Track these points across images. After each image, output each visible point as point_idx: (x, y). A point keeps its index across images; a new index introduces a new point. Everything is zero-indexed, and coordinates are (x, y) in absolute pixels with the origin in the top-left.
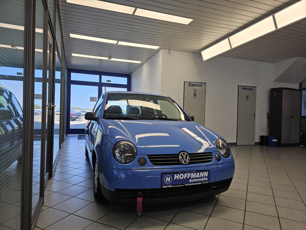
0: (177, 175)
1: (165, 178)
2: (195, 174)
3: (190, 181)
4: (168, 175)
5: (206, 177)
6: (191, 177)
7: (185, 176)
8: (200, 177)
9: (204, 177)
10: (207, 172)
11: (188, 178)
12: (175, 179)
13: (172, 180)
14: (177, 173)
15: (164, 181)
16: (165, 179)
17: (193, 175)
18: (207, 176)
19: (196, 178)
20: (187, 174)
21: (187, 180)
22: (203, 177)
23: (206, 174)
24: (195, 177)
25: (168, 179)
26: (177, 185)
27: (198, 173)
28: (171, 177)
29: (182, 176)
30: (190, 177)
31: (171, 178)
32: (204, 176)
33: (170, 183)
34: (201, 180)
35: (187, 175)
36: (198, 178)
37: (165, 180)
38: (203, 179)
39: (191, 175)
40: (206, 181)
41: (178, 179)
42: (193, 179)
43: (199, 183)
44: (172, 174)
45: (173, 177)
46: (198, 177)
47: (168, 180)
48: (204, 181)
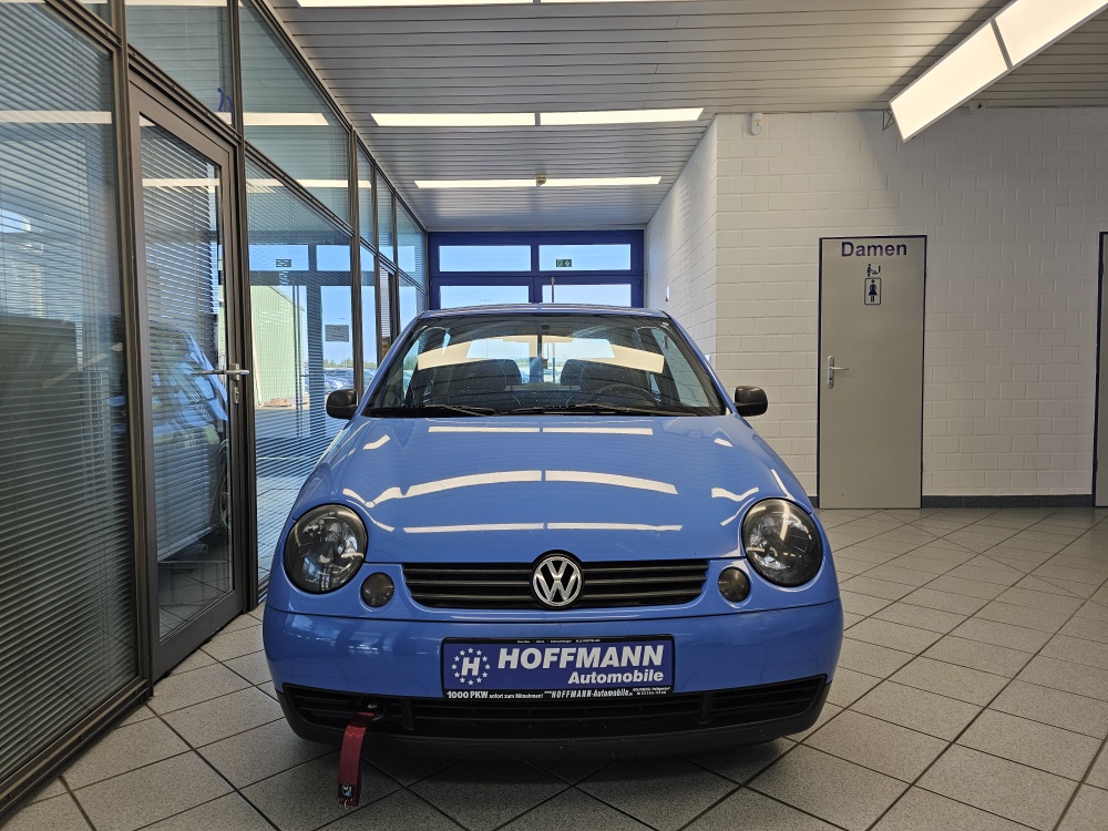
0: (509, 653)
1: (457, 659)
2: (596, 651)
3: (574, 678)
4: (471, 651)
5: (657, 669)
6: (579, 665)
7: (549, 658)
8: (624, 663)
9: (641, 669)
10: (660, 648)
11: (563, 665)
12: (501, 665)
13: (487, 671)
14: (510, 643)
15: (455, 671)
16: (460, 664)
17: (585, 658)
18: (658, 661)
19: (599, 671)
20: (557, 650)
21: (557, 674)
22: (636, 668)
23: (655, 655)
24: (596, 665)
25: (471, 666)
26: (514, 692)
27: (612, 651)
28: (485, 659)
29: (531, 658)
30: (571, 665)
31: (482, 664)
32: (646, 663)
33: (479, 680)
34: (627, 678)
35: (559, 655)
36: (610, 670)
37: (459, 669)
38: (637, 677)
39: (575, 655)
40: (653, 684)
41: (514, 666)
42: (584, 671)
43: (618, 693)
44: (490, 645)
45: (494, 660)
46: (610, 667)
47: (470, 671)
48: (642, 684)
